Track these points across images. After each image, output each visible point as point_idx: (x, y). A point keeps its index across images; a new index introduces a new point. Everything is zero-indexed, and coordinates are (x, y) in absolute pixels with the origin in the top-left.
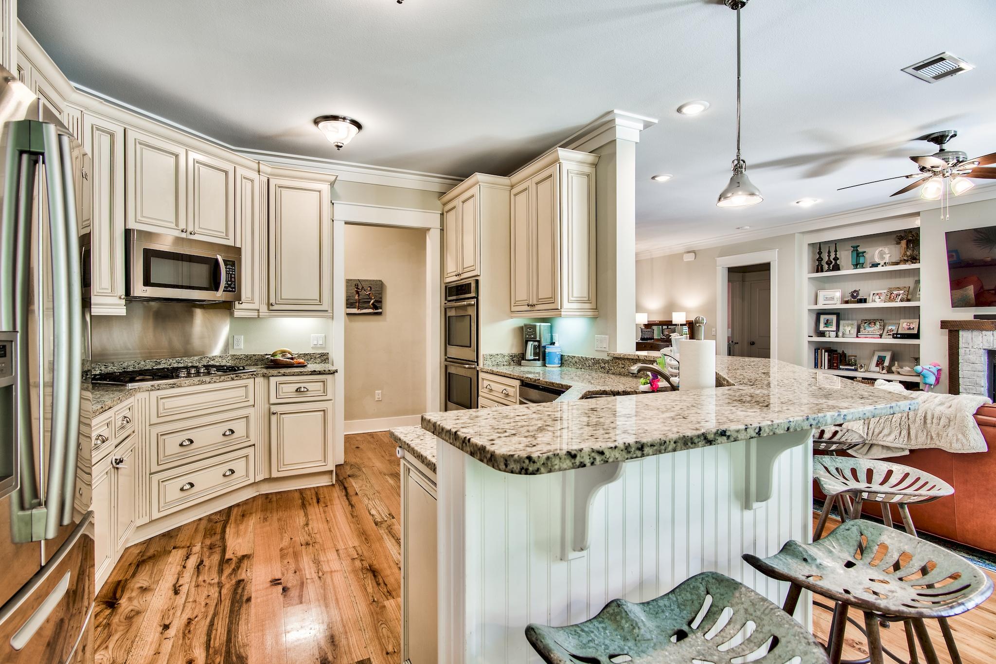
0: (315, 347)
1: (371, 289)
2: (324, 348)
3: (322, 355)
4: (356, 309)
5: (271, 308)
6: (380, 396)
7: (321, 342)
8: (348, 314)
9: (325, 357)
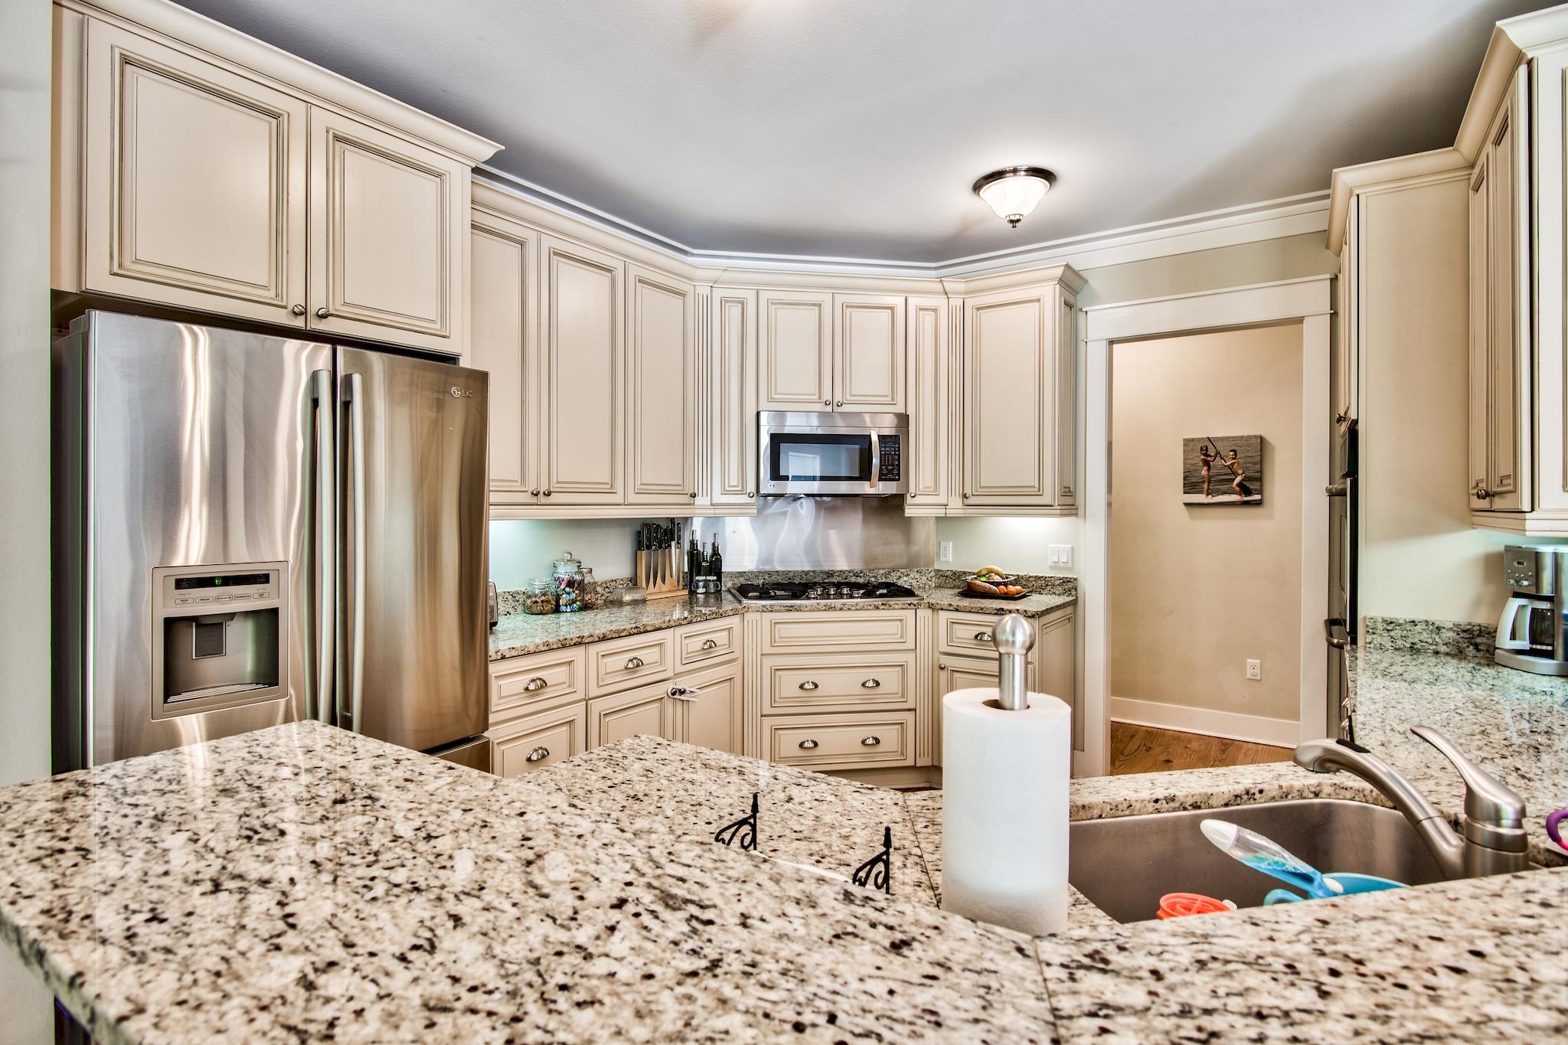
0: (1055, 566)
1: (1236, 455)
2: (1071, 569)
3: (1066, 581)
4: (1204, 496)
5: (967, 502)
6: (1258, 671)
7: (1064, 559)
8: (1187, 505)
9: (1070, 585)
